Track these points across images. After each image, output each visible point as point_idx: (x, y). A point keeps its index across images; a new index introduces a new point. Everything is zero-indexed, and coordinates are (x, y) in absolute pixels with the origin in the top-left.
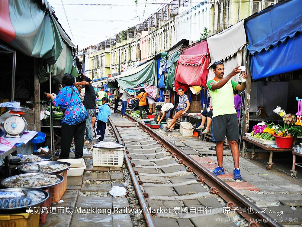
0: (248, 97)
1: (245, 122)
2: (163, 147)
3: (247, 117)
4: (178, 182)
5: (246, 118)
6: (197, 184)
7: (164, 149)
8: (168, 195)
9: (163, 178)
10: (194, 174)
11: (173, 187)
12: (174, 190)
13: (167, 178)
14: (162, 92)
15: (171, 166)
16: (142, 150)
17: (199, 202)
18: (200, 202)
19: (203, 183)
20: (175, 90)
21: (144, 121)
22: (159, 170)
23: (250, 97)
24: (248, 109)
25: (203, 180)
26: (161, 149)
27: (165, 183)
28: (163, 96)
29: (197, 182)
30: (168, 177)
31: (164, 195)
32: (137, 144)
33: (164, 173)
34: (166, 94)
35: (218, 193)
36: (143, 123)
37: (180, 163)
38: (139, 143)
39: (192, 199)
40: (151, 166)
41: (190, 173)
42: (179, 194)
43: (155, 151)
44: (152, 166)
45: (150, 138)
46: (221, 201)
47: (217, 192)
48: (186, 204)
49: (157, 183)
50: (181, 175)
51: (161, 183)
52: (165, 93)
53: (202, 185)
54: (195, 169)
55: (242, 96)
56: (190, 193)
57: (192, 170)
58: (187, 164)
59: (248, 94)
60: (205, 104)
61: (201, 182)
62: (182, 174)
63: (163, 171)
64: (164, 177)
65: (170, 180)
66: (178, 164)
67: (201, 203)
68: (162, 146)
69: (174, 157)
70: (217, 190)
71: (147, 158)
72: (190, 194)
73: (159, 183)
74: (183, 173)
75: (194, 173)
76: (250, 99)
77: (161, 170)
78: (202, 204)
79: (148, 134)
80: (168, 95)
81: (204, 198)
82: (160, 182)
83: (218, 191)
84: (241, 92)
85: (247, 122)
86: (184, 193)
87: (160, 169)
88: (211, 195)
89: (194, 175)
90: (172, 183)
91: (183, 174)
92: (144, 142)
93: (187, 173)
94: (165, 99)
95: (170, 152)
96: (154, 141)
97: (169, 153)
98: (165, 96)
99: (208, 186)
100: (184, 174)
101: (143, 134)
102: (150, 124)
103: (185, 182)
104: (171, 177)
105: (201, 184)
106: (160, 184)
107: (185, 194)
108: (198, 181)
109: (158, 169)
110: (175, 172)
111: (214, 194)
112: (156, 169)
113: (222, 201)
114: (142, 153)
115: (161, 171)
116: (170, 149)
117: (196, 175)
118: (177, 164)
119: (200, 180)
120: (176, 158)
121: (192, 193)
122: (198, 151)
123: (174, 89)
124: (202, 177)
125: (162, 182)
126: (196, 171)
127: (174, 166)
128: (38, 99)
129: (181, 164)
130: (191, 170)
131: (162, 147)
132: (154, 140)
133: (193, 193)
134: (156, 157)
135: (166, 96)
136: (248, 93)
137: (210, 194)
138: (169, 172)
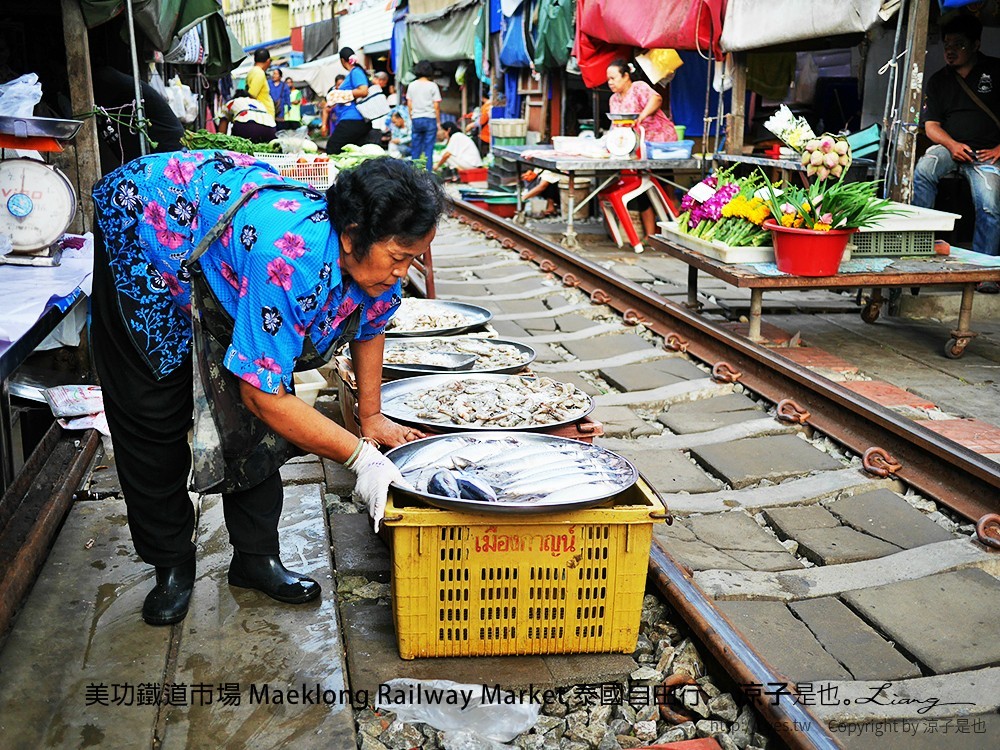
0: (916, 80)
1: (900, 181)
2: (572, 286)
3: (909, 160)
4: (702, 429)
5: (905, 166)
6: (782, 433)
7: (574, 293)
8: (691, 488)
9: (629, 413)
10: (746, 392)
11: (690, 450)
12: (701, 462)
13: (641, 411)
14: (514, 84)
15: (640, 362)
16: (493, 298)
17: (835, 515)
18: (839, 513)
19: (806, 429)
20: (575, 69)
21: (461, 192)
22: (593, 378)
23: (921, 81)
24: (912, 128)
25: (803, 417)
26: (563, 294)
27: (648, 435)
28: (517, 95)
29: (780, 426)
30: (645, 406)
31: (673, 489)
32: (464, 275)
33: (622, 390)
34: (530, 91)
35: (898, 474)
36: (458, 198)
37: (669, 348)
38: (467, 272)
39: (795, 505)
40: (555, 362)
41: (727, 389)
42: (734, 481)
43: (545, 302)
44: (563, 364)
45: (505, 252)
46: (926, 508)
47: (892, 468)
48: (788, 527)
49: (618, 435)
50: (694, 397)
51: (632, 434)
52: (525, 86)
53: (803, 436)
54: (749, 370)
55: (891, 77)
56: (776, 474)
57: (734, 377)
58: (703, 350)
59: (916, 69)
60: (710, 119)
61: (797, 427)
62: (698, 393)
63: (612, 383)
64: (630, 406)
65: (658, 421)
66: (664, 353)
67: (845, 518)
68: (568, 283)
69: (633, 324)
70: (892, 460)
71: (526, 330)
72: (777, 481)
73: (625, 434)
74: (703, 390)
75: (745, 387)
76: (923, 89)
77: (602, 376)
78: (850, 526)
79: (492, 238)
80: (538, 91)
81: (847, 496)
82: (627, 429)
83: (896, 464)
84: (890, 63)
85: (905, 182)
86: (754, 477)
87: (597, 374)
88: (872, 481)
89: (748, 396)
90: (676, 433)
91: (704, 394)
92: (484, 267)
93: (718, 386)
94: (528, 108)
95: (605, 304)
96: (523, 262)
97: (603, 310)
98: (523, 97)
99: (833, 440)
100: (707, 391)
101: (472, 241)
102: (486, 201)
103: (728, 428)
104: (656, 407)
105: (797, 432)
106: (631, 440)
107: (758, 482)
108: (781, 420)
109: (588, 376)
110: (666, 385)
111: (882, 477)
112: (582, 374)
113: (931, 506)
114: (498, 310)
115: (603, 384)
116: (605, 291)
117: (756, 397)
118: (659, 352)
119: (792, 418)
120: (641, 327)
121: (786, 477)
122: (712, 300)
123: (571, 68)
124: (797, 406)
125: (632, 430)
126: (751, 377)
127: (650, 360)
128: (86, 97)
129: (676, 350)
130: (730, 376)
131: (566, 285)
132: (522, 259)
133: (786, 473)
134: (558, 327)
135: (528, 98)
136: (915, 65)
137: (865, 480)
138: (640, 387)
